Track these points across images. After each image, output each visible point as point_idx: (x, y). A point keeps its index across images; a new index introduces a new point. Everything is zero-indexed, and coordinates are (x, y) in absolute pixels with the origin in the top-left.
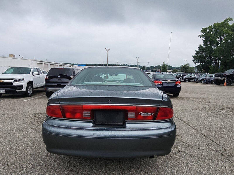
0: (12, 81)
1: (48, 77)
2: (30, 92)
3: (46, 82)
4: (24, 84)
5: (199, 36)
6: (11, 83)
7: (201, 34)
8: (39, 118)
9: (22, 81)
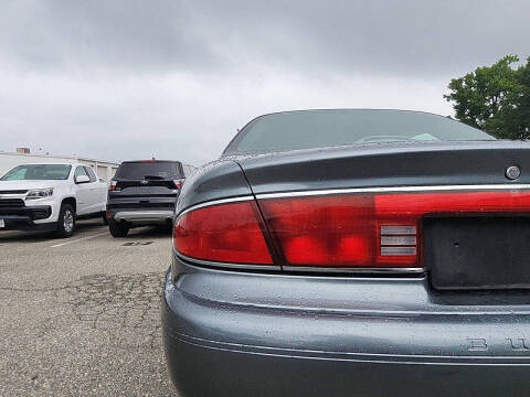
0: (22, 196)
1: (115, 183)
2: (68, 227)
3: (111, 196)
4: (54, 203)
5: (445, 96)
6: (20, 202)
7: (449, 92)
8: (101, 288)
9: (48, 197)
